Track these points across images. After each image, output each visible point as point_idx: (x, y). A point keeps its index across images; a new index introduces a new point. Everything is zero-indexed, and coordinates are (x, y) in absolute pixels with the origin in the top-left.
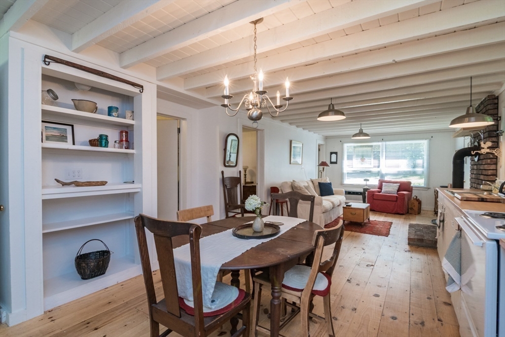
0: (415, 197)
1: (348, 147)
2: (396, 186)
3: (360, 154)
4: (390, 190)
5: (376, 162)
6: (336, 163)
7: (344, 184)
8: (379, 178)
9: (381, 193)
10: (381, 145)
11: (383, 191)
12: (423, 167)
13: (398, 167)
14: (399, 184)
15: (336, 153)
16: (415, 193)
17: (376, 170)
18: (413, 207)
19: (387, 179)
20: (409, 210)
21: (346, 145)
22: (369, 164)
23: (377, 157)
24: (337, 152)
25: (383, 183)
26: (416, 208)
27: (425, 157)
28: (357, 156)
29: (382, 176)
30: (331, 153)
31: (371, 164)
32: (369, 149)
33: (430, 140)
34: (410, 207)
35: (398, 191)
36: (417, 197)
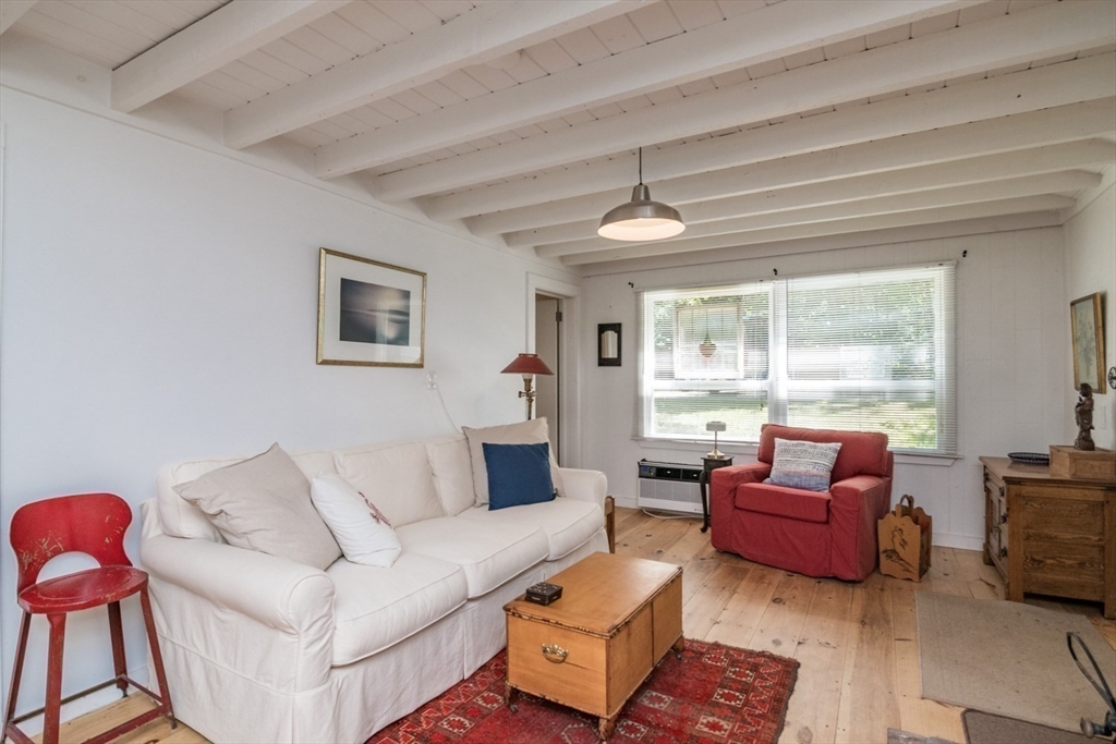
0: (906, 503)
1: (656, 304)
2: (827, 454)
3: (699, 327)
4: (802, 469)
5: (756, 356)
6: (616, 362)
7: (644, 440)
8: (763, 417)
9: (765, 485)
10: (771, 294)
11: (773, 473)
12: (930, 374)
13: (835, 375)
14: (838, 445)
15: (617, 328)
16: (903, 485)
17: (753, 386)
18: (899, 549)
19: (795, 421)
20: (882, 557)
21: (650, 299)
22: (732, 367)
23: (758, 337)
24: (620, 325)
25: (778, 441)
26: (911, 554)
27: (940, 335)
28: (690, 336)
29: (778, 409)
30: (602, 328)
31: (735, 364)
32: (731, 309)
33: (957, 266)
34: (884, 544)
35: (836, 475)
36: (911, 500)
